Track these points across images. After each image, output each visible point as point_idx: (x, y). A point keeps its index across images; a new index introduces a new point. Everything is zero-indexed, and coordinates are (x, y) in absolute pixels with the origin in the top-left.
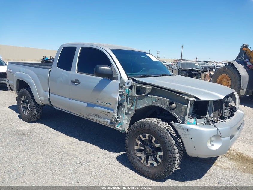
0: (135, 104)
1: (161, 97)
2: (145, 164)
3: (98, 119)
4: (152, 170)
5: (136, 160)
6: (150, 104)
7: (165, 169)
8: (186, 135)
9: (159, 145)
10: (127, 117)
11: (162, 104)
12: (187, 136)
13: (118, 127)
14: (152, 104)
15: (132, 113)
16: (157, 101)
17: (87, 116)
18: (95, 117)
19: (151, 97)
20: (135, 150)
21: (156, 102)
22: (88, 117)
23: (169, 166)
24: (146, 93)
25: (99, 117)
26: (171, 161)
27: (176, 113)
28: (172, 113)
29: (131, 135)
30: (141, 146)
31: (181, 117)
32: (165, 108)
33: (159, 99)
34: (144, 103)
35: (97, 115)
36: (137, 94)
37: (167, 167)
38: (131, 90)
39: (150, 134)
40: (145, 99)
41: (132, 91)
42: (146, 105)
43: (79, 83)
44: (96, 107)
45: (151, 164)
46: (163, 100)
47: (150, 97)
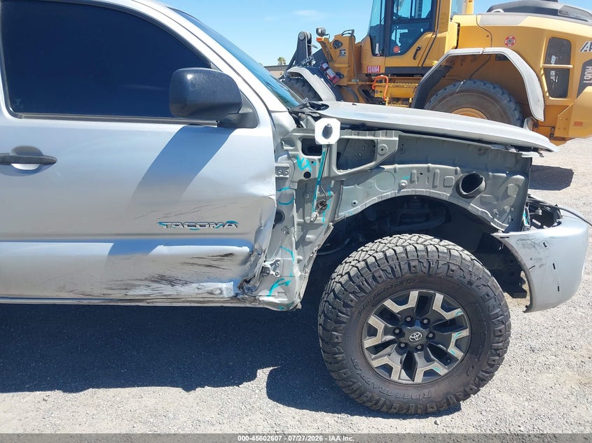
0: (330, 203)
1: (430, 165)
2: (404, 382)
3: (168, 290)
4: (432, 389)
5: (372, 380)
6: (389, 193)
7: (483, 371)
8: (541, 259)
9: (459, 310)
10: (299, 254)
11: (434, 187)
12: (543, 262)
13: (271, 297)
14: (399, 190)
15: (317, 238)
16: (416, 179)
17: (110, 292)
18: (155, 285)
19: (395, 169)
20: (366, 352)
21: (411, 181)
22: (118, 294)
23: (494, 361)
24: (379, 159)
25: (172, 282)
26: (501, 344)
27: (483, 203)
28: (469, 208)
29: (353, 309)
30: (386, 332)
31: (502, 212)
32: (444, 198)
33: (425, 173)
34: (368, 196)
35: (161, 279)
36: (339, 167)
37: (489, 364)
38: (316, 158)
39: (423, 288)
40: (371, 180)
41: (319, 160)
42: (374, 200)
43: (50, 162)
44: (161, 250)
45: (429, 373)
46: (438, 171)
47: (388, 171)
